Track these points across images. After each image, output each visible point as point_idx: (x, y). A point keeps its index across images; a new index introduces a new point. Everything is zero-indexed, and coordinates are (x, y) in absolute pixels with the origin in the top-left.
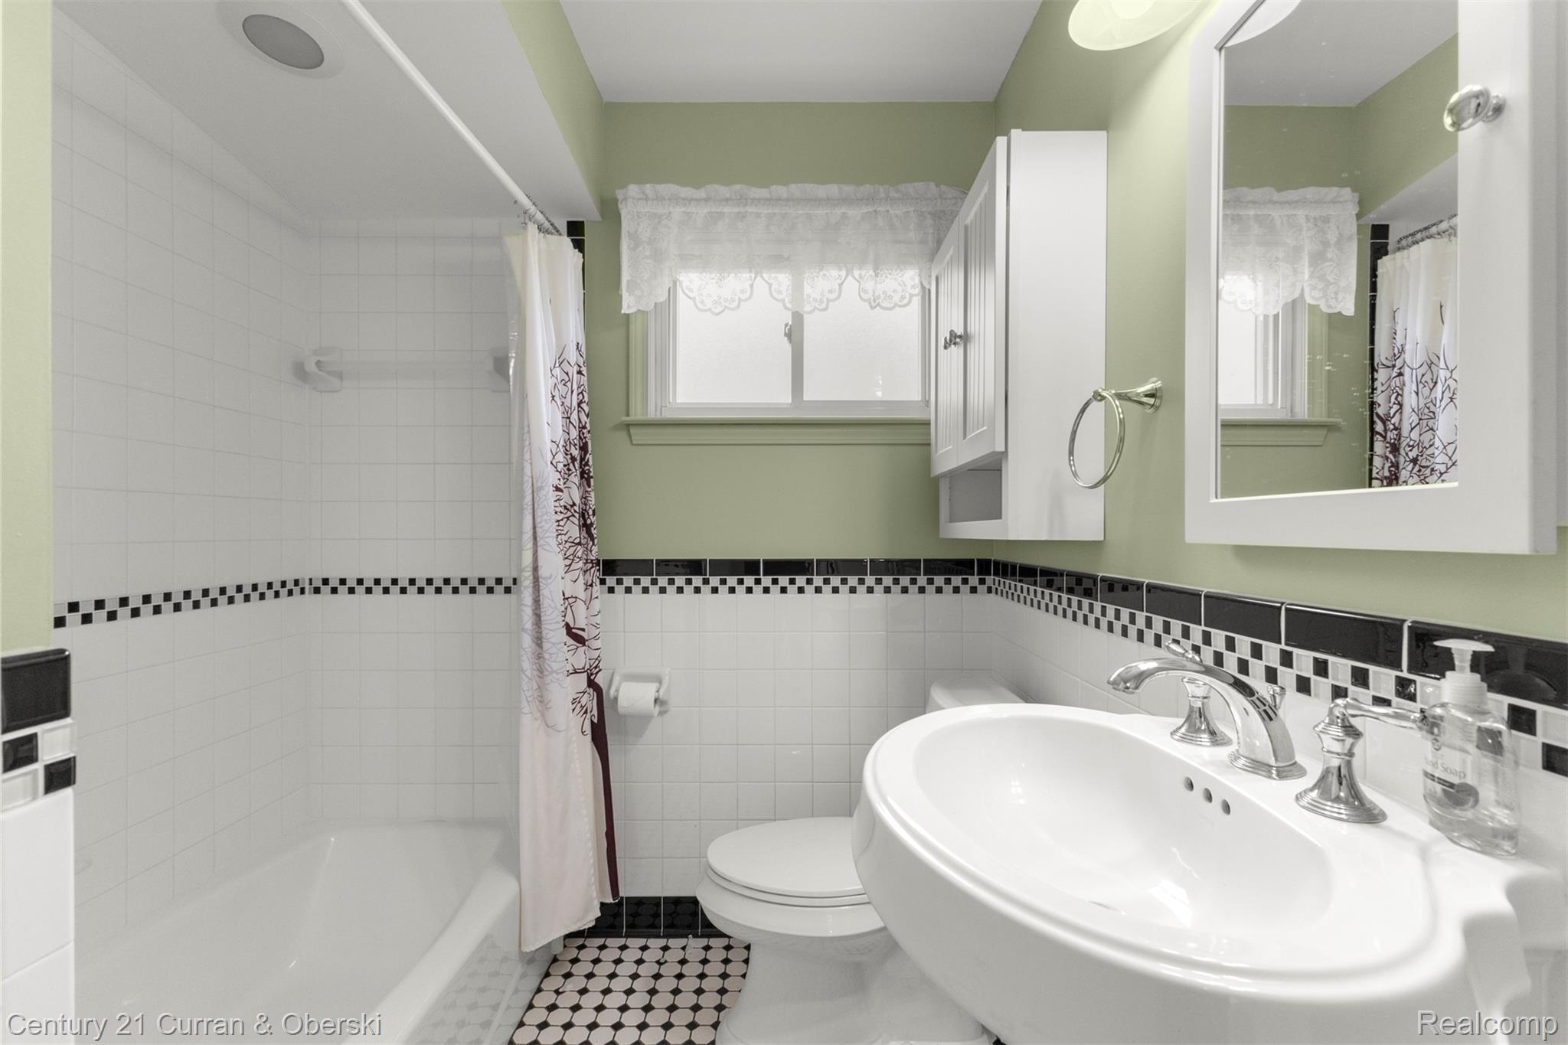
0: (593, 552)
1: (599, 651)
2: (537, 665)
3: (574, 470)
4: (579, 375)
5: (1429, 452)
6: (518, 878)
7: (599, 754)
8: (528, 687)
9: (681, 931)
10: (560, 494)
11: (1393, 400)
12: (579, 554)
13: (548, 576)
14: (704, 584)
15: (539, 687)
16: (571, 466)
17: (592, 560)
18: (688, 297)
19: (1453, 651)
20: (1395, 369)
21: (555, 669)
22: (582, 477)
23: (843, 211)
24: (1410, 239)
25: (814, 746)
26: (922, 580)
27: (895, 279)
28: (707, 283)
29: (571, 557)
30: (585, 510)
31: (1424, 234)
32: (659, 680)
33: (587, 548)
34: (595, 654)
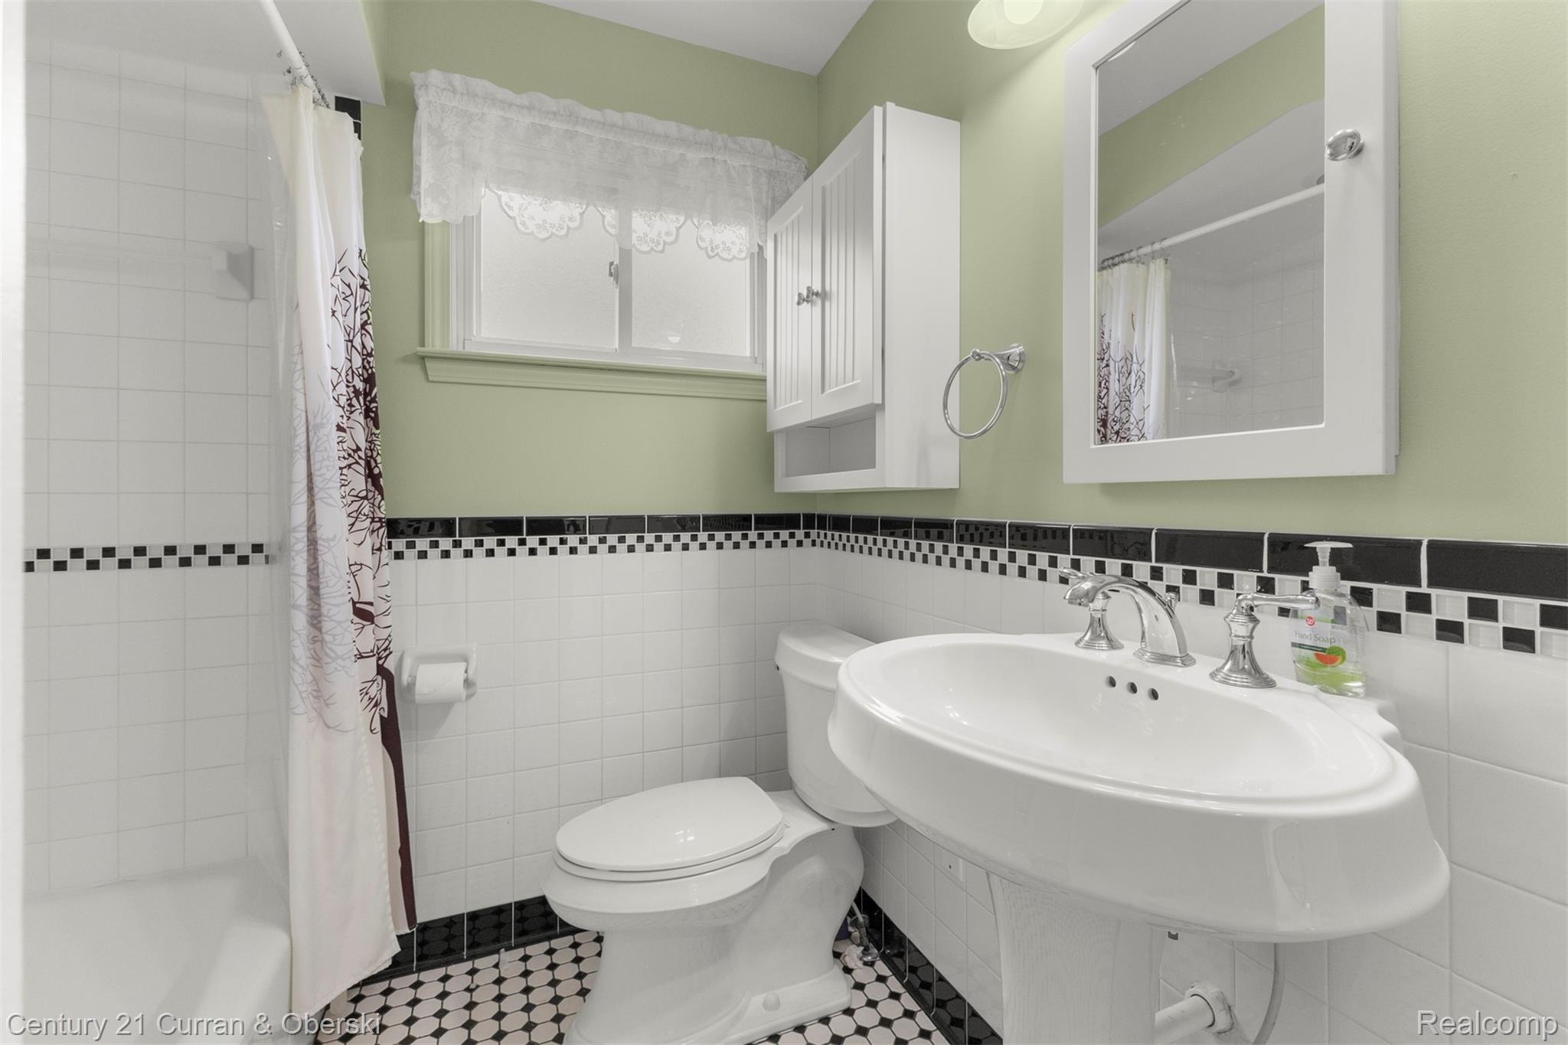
0: (382, 509)
1: (390, 629)
2: (312, 651)
3: (358, 406)
4: (363, 290)
5: (1126, 426)
6: (288, 928)
7: (390, 755)
8: (301, 678)
9: (492, 947)
10: (343, 434)
11: (1103, 385)
12: (366, 511)
13: (331, 536)
14: (520, 545)
15: (314, 679)
16: (355, 401)
17: (380, 519)
18: (508, 215)
19: (1318, 550)
20: (1105, 361)
21: (340, 654)
22: (367, 416)
23: (682, 152)
24: (1110, 261)
25: (645, 714)
26: (753, 535)
27: (734, 232)
28: (530, 203)
29: (354, 515)
30: (371, 457)
31: (1121, 258)
32: (466, 660)
33: (373, 504)
34: (384, 634)
